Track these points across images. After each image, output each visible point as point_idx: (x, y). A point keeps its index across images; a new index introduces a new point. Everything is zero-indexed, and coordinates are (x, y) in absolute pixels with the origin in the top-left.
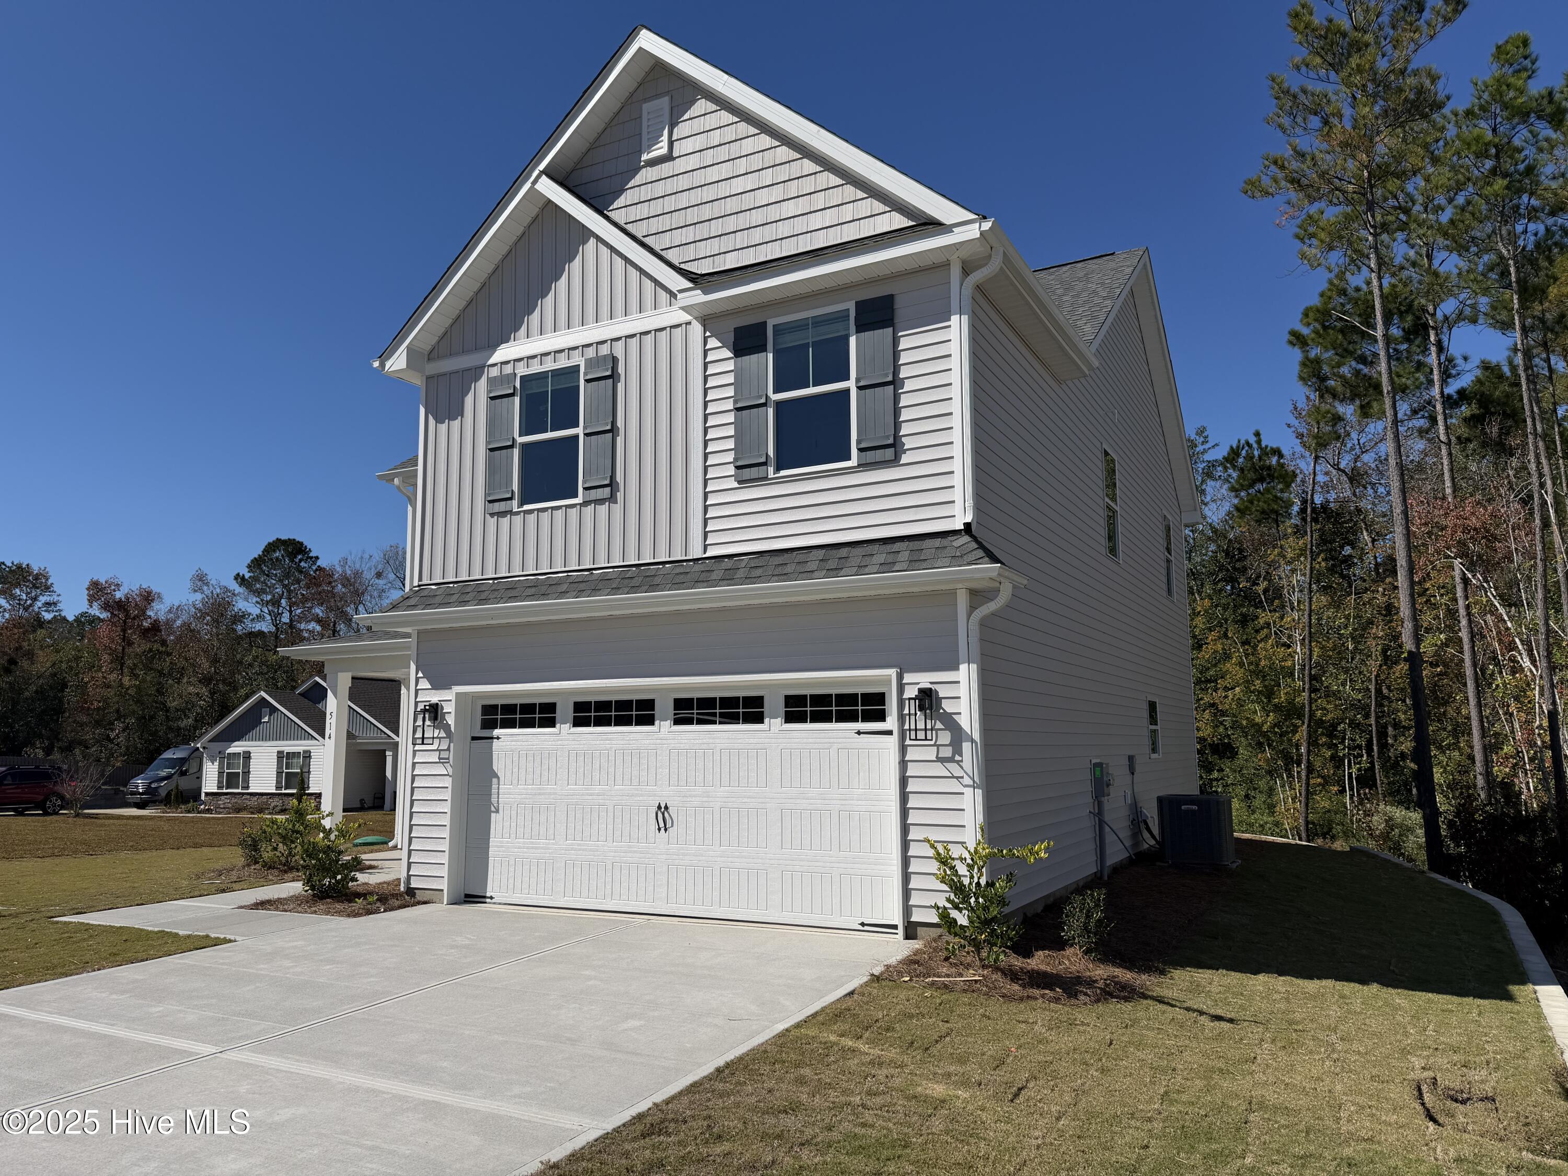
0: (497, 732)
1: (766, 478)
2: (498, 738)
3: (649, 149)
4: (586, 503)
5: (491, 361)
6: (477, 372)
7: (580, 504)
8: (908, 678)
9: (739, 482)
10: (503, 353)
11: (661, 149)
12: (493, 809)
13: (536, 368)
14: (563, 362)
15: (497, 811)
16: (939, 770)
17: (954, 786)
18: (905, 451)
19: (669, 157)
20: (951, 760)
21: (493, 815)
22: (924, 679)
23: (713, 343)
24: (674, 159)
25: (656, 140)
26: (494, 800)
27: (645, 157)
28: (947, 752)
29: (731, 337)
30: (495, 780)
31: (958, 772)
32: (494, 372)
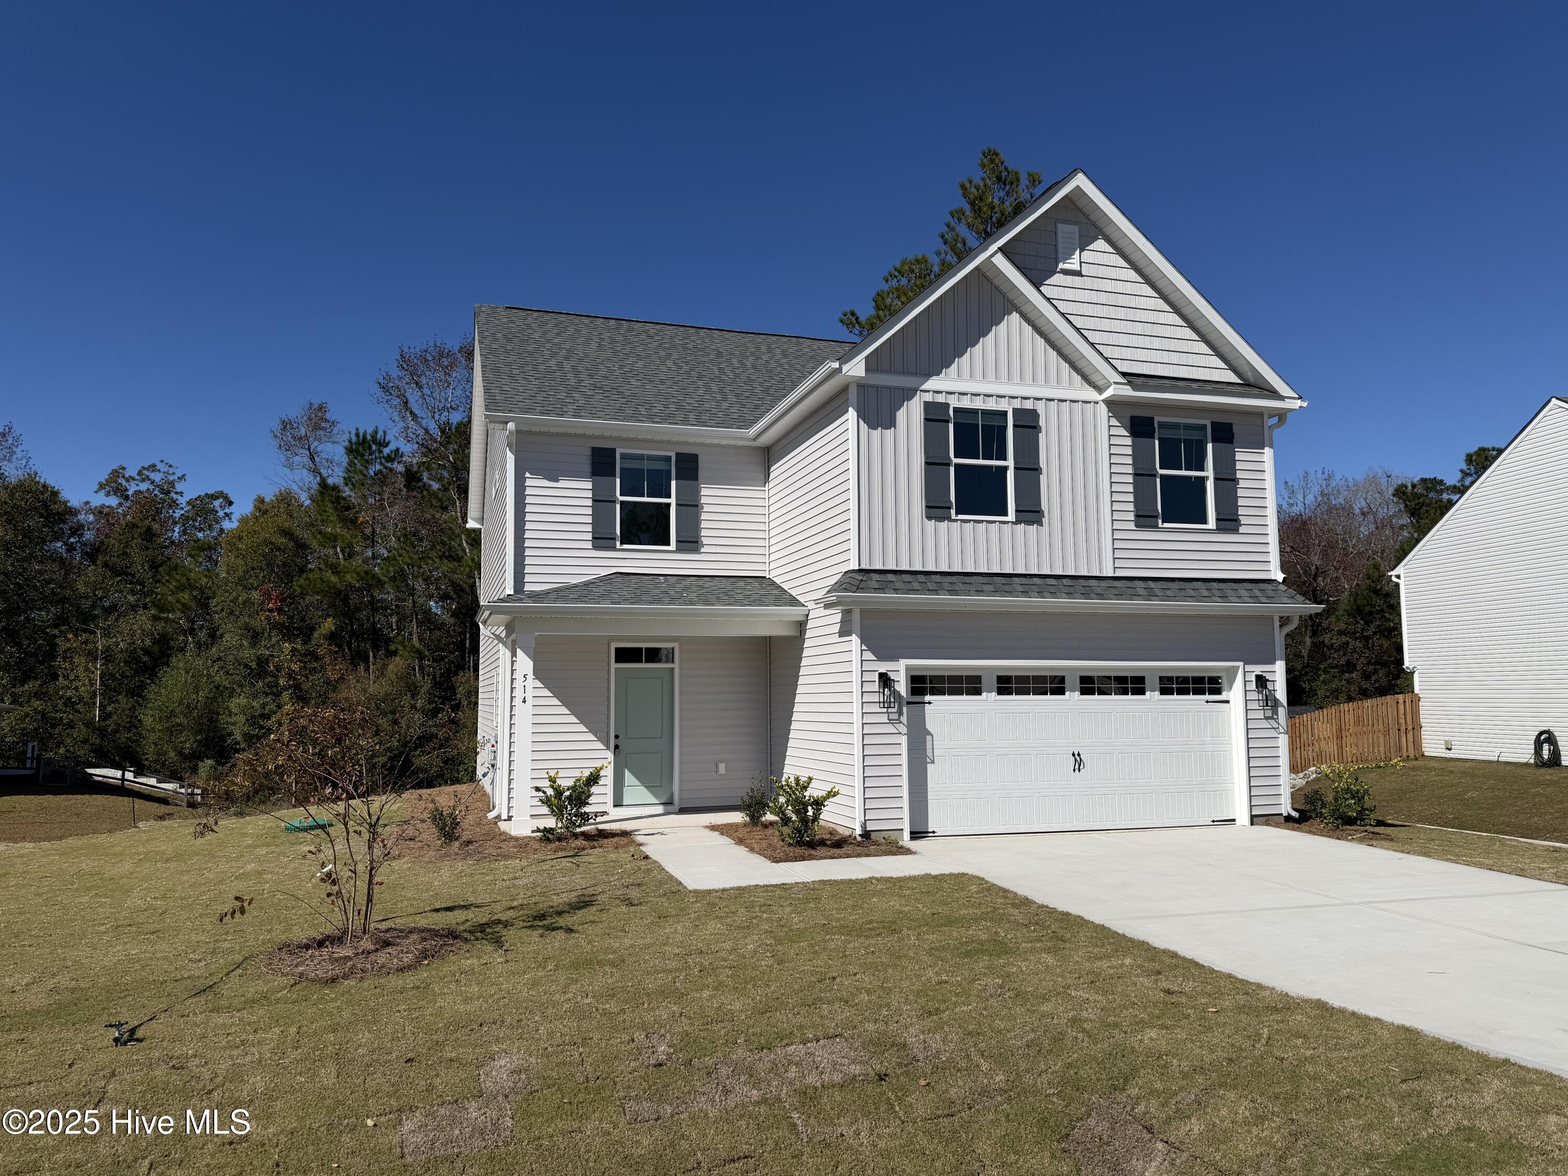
0: (928, 698)
1: (1157, 527)
2: (930, 703)
3: (1064, 260)
4: (1018, 522)
5: (924, 387)
6: (909, 394)
7: (1012, 522)
8: (1248, 668)
9: (1136, 526)
10: (933, 383)
11: (1073, 264)
12: (928, 760)
13: (966, 403)
14: (991, 405)
15: (933, 762)
16: (1265, 724)
17: (1273, 733)
18: (1241, 525)
19: (1078, 274)
20: (1272, 718)
21: (929, 765)
22: (1258, 669)
23: (1114, 422)
24: (1082, 276)
25: (1069, 255)
26: (929, 753)
27: (1061, 266)
28: (1269, 713)
29: (1128, 421)
30: (929, 738)
31: (1276, 726)
32: (928, 397)
